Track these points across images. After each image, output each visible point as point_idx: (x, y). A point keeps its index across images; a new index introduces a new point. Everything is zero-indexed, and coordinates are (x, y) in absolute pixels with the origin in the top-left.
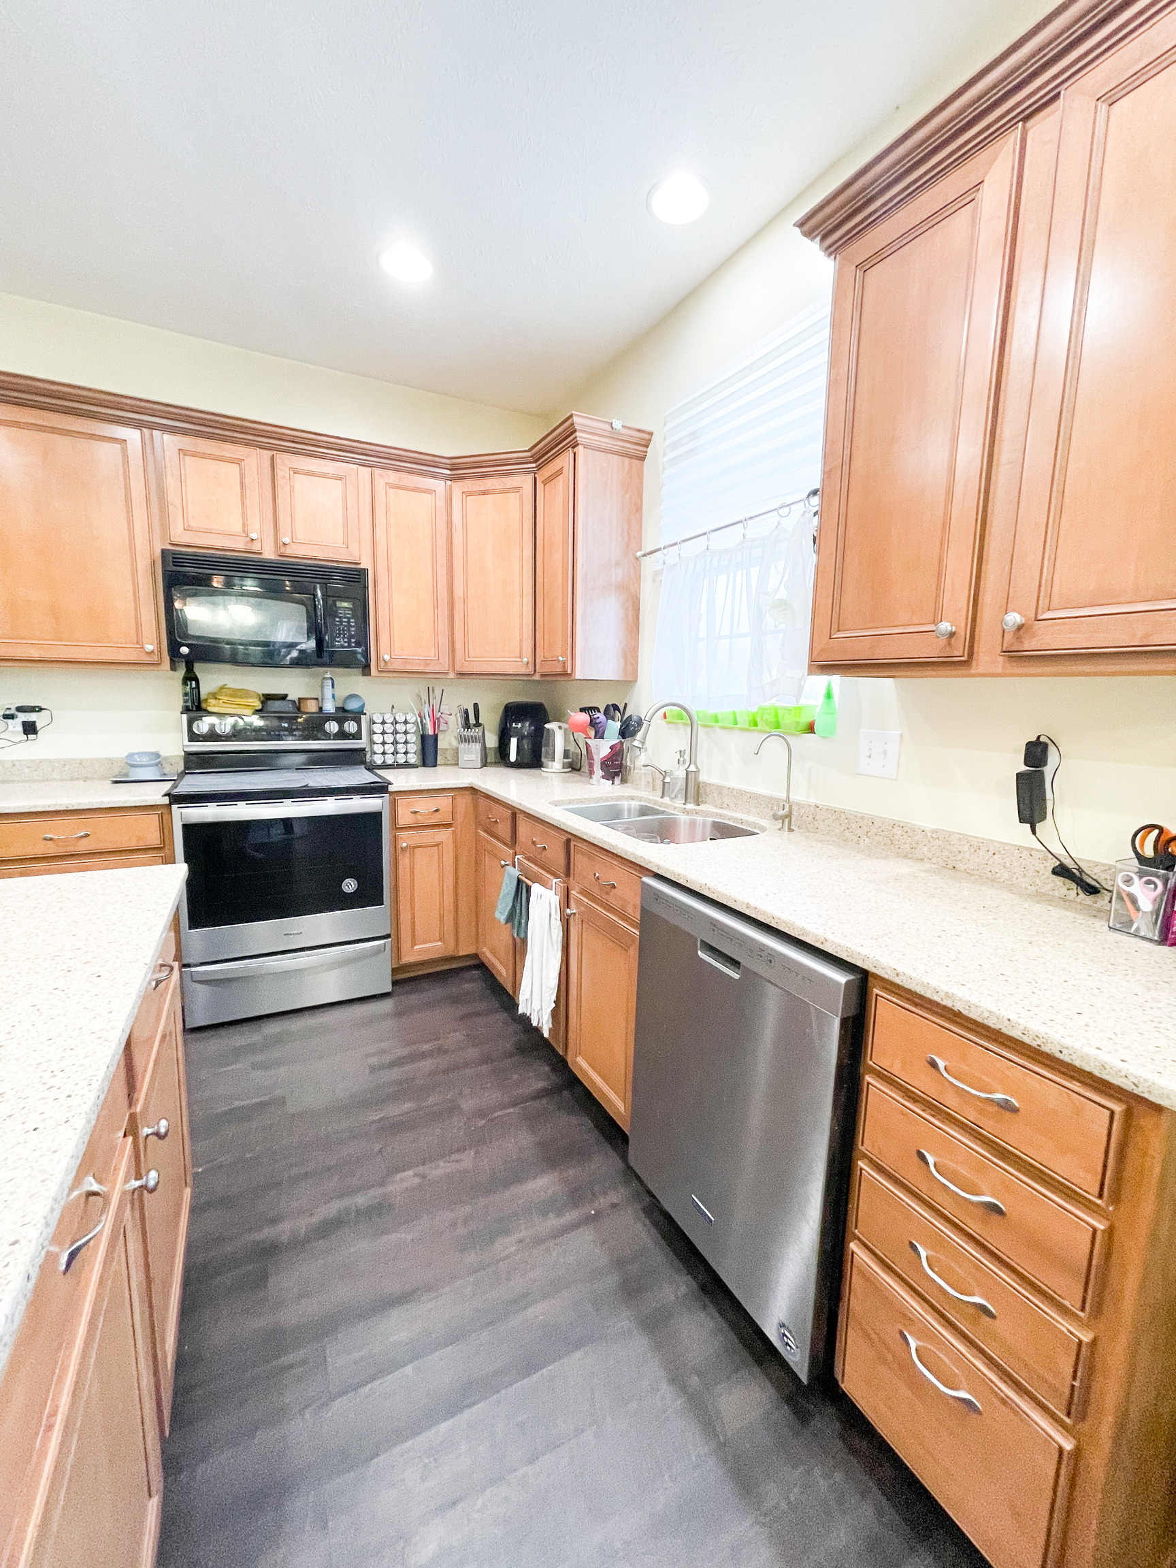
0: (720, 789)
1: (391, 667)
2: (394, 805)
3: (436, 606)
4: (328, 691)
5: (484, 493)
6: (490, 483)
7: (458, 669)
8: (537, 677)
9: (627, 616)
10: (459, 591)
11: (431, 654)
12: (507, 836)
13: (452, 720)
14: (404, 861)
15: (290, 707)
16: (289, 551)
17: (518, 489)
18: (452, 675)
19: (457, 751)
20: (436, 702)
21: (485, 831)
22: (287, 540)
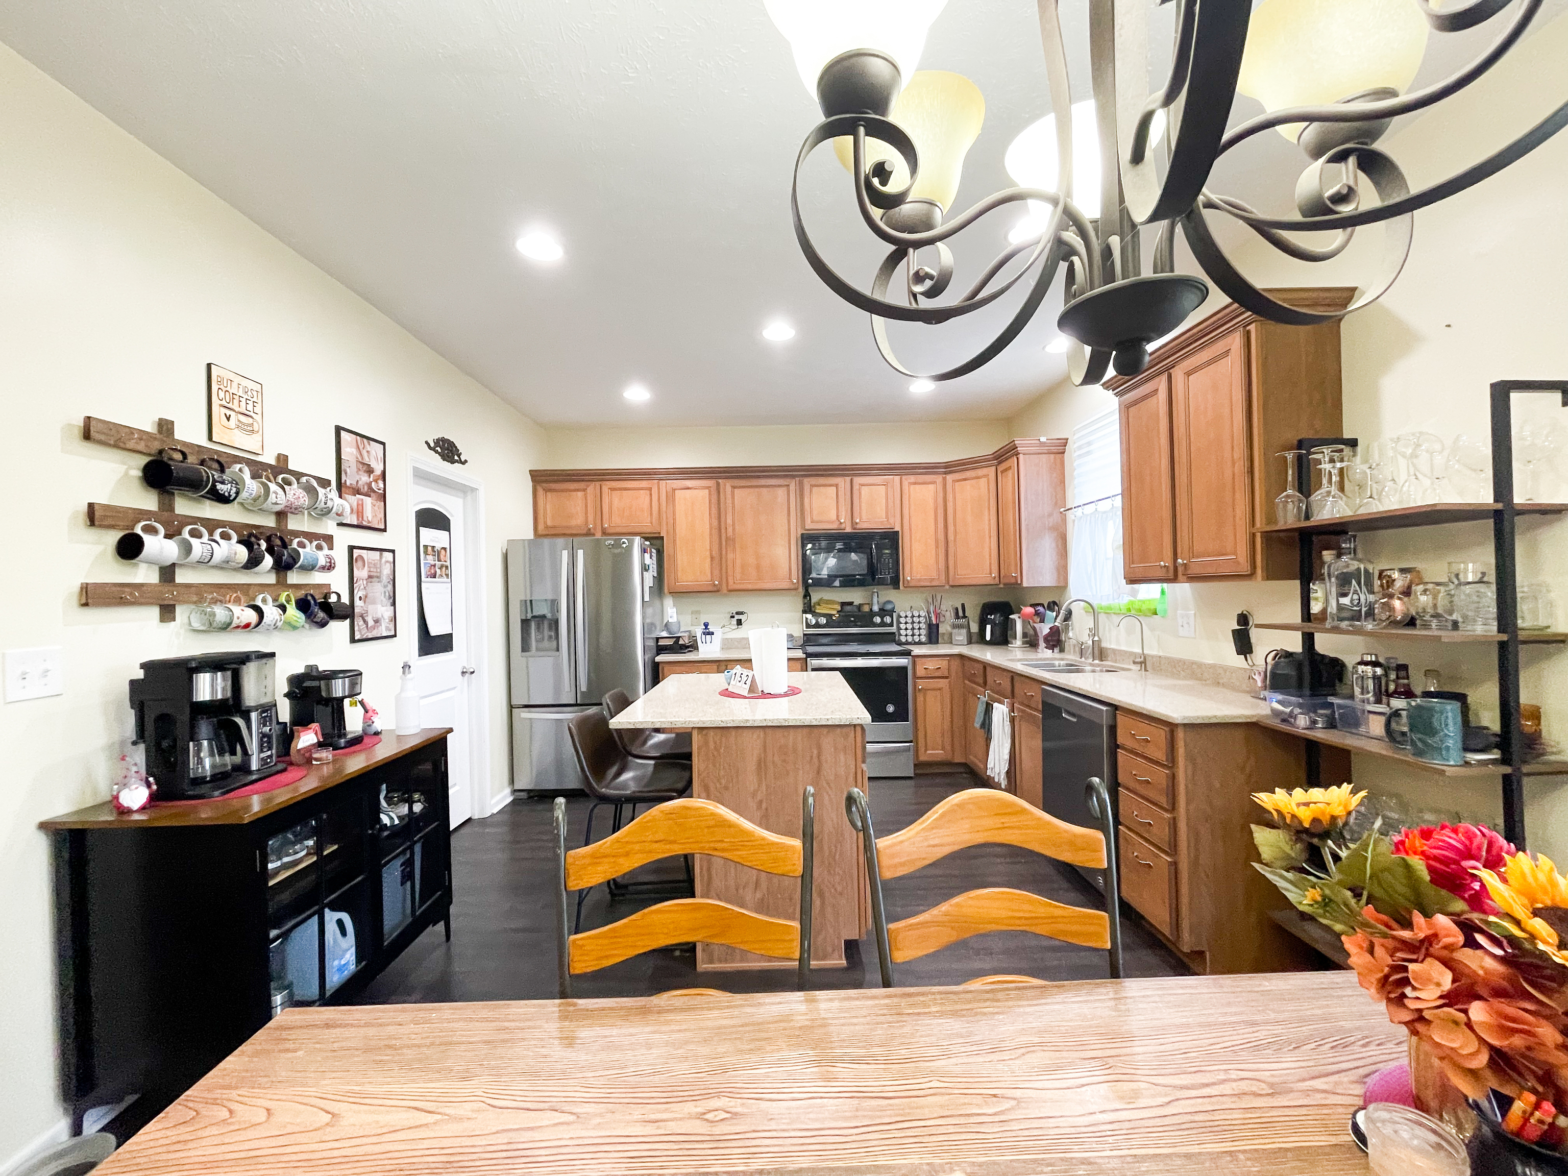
0: (1114, 651)
1: (911, 585)
2: (914, 664)
3: (937, 547)
4: (875, 600)
5: (965, 480)
6: (968, 474)
7: (951, 583)
8: (1002, 586)
9: (1057, 546)
10: (951, 537)
11: (934, 575)
12: (981, 681)
13: (948, 613)
14: (920, 698)
15: (856, 610)
16: (858, 526)
17: (986, 476)
18: (947, 587)
19: (951, 634)
20: (938, 604)
21: (970, 681)
22: (858, 521)
